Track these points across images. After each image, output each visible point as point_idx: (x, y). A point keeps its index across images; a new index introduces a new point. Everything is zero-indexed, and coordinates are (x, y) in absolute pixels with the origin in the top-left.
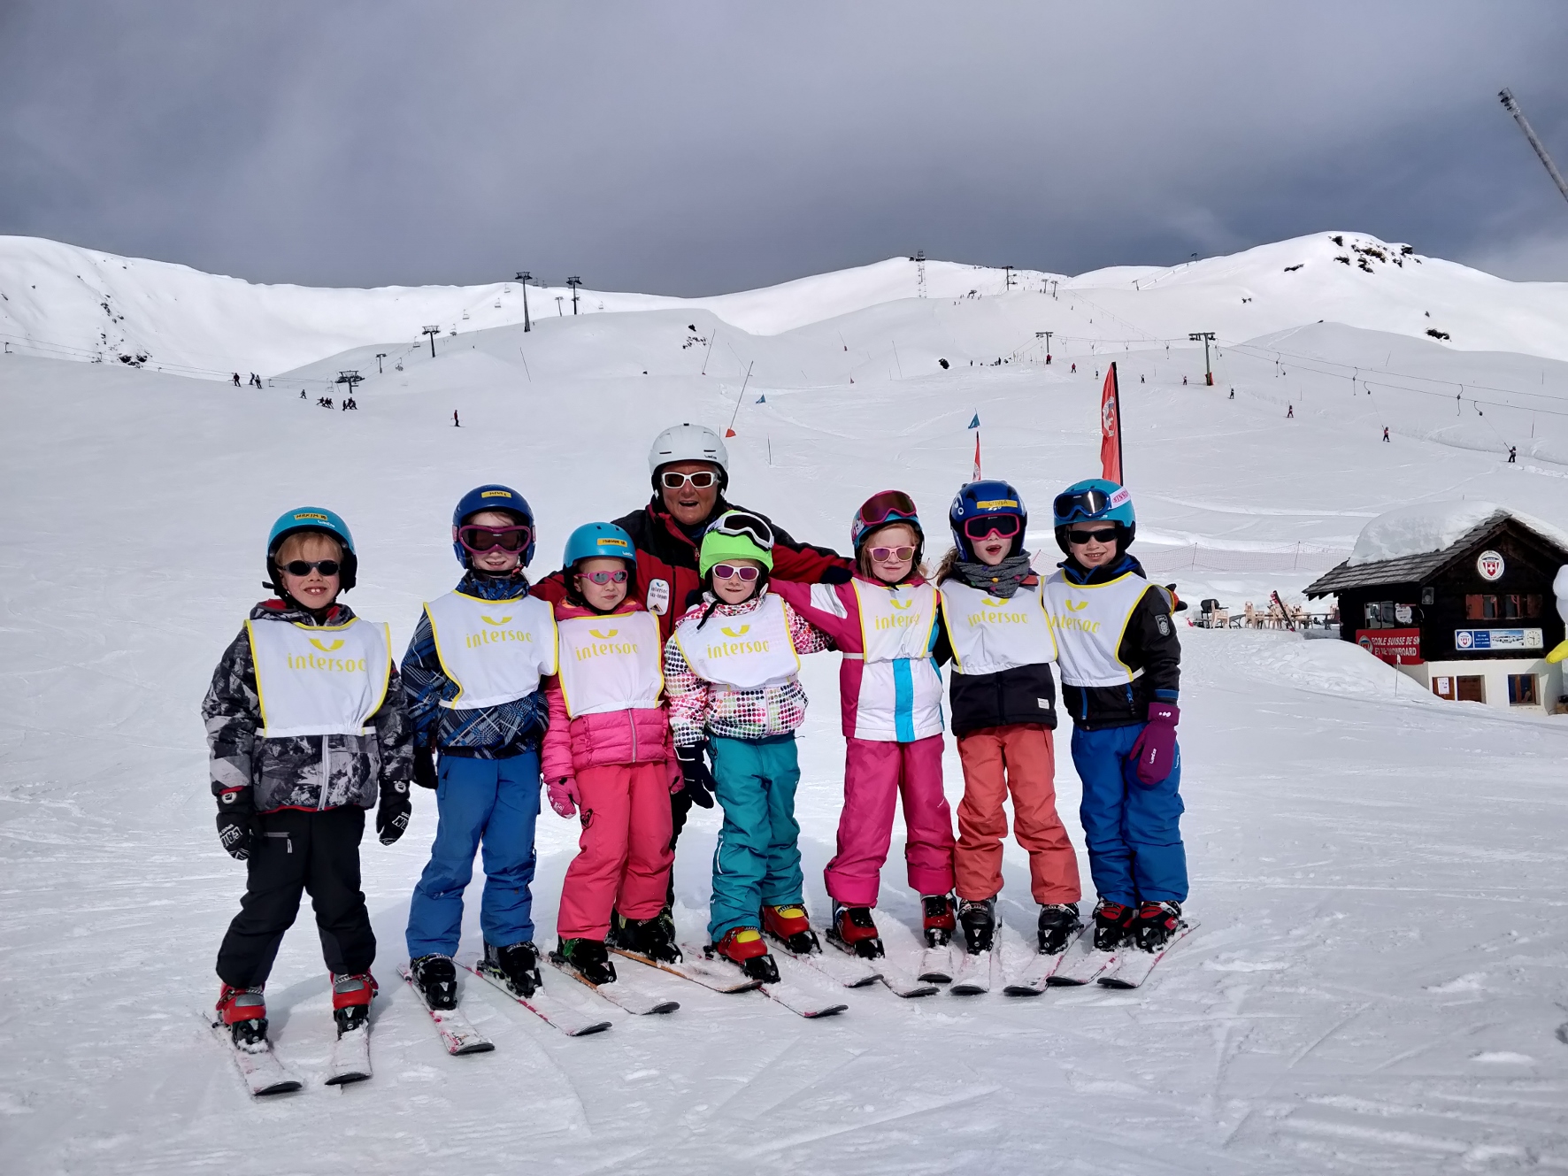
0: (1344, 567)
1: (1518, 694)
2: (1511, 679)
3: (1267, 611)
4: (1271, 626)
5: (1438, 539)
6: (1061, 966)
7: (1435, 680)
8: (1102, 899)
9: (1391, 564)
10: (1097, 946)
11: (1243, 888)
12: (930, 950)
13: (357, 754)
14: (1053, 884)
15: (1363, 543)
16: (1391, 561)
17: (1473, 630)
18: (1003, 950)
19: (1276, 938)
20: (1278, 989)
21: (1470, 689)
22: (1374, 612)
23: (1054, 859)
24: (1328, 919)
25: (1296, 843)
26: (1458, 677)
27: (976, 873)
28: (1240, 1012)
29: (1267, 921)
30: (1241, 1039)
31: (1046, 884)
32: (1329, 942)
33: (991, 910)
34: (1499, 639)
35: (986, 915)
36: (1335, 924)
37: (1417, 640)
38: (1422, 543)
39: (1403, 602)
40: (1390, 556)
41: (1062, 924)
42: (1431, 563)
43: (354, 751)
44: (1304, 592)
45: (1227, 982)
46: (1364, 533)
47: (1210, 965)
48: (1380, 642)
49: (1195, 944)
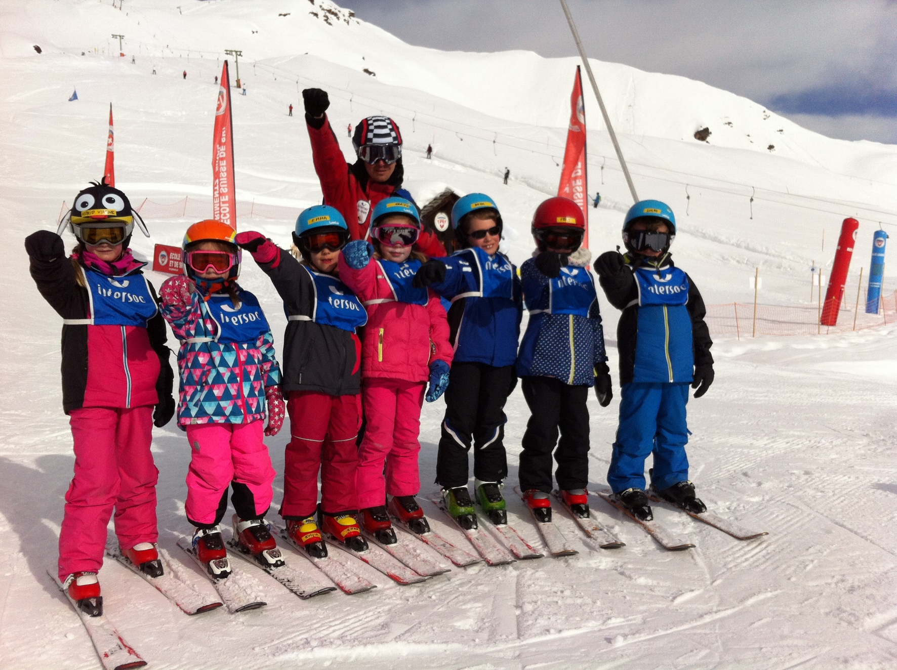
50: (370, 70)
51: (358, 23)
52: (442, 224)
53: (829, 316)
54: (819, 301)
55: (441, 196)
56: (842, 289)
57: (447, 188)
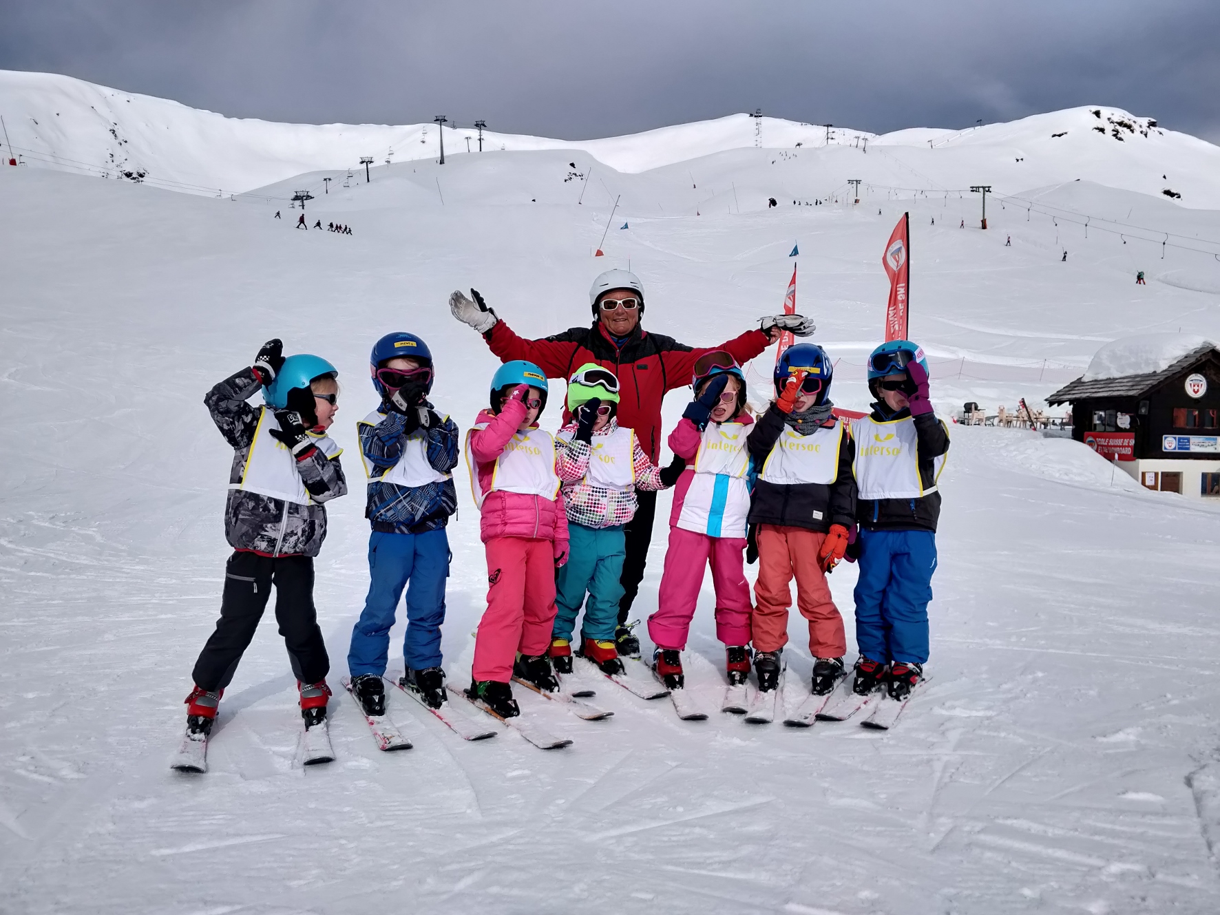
0: (1079, 382)
1: (1209, 488)
2: (1204, 476)
3: (1015, 414)
4: (1018, 425)
5: (1156, 363)
6: (828, 704)
7: (1143, 474)
8: (862, 656)
9: (1117, 381)
10: (855, 691)
11: (971, 647)
12: (732, 687)
13: (307, 520)
14: (826, 643)
15: (1095, 364)
16: (1117, 379)
17: (1177, 436)
18: (785, 690)
19: (989, 690)
20: (985, 733)
21: (1171, 482)
22: (1100, 418)
23: (826, 626)
24: (1030, 677)
25: (1016, 611)
26: (1162, 473)
27: (767, 632)
28: (955, 750)
29: (984, 676)
30: (953, 770)
31: (820, 644)
32: (1028, 695)
33: (778, 659)
34: (1197, 444)
35: (774, 663)
36: (1035, 681)
37: (1132, 442)
38: (1143, 366)
39: (1124, 411)
40: (1116, 375)
41: (831, 673)
42: (1149, 382)
43: (305, 518)
44: (1046, 400)
45: (948, 725)
46: (1097, 355)
47: (938, 711)
48: (1103, 441)
49: (928, 692)
52: (1196, 388)
57: (1205, 343)
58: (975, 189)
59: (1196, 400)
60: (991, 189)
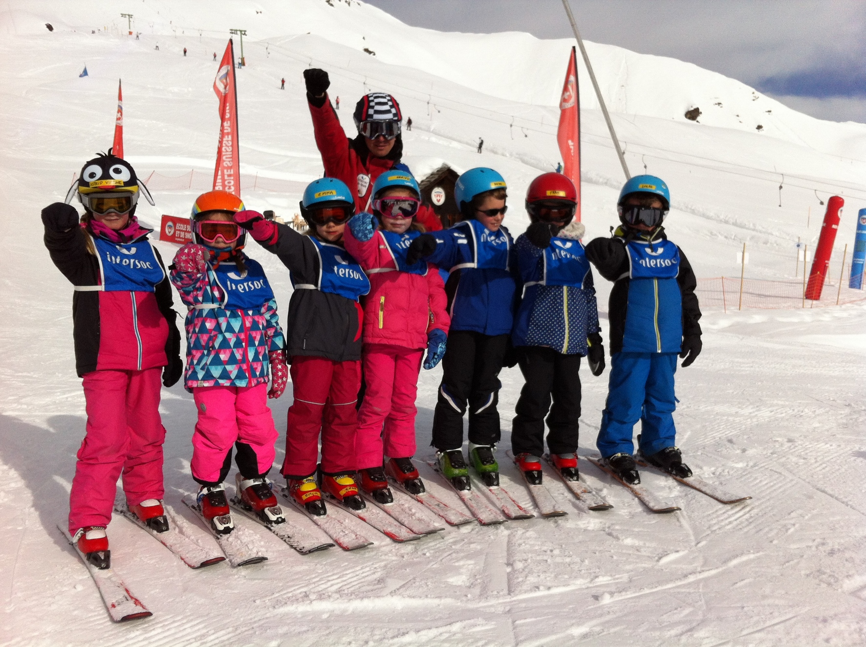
50: (370, 50)
51: (359, 4)
52: (438, 198)
53: (813, 290)
54: (804, 276)
55: (438, 171)
56: (827, 265)
57: (443, 164)
58: (233, 31)
59: (439, 207)
60: (246, 33)
